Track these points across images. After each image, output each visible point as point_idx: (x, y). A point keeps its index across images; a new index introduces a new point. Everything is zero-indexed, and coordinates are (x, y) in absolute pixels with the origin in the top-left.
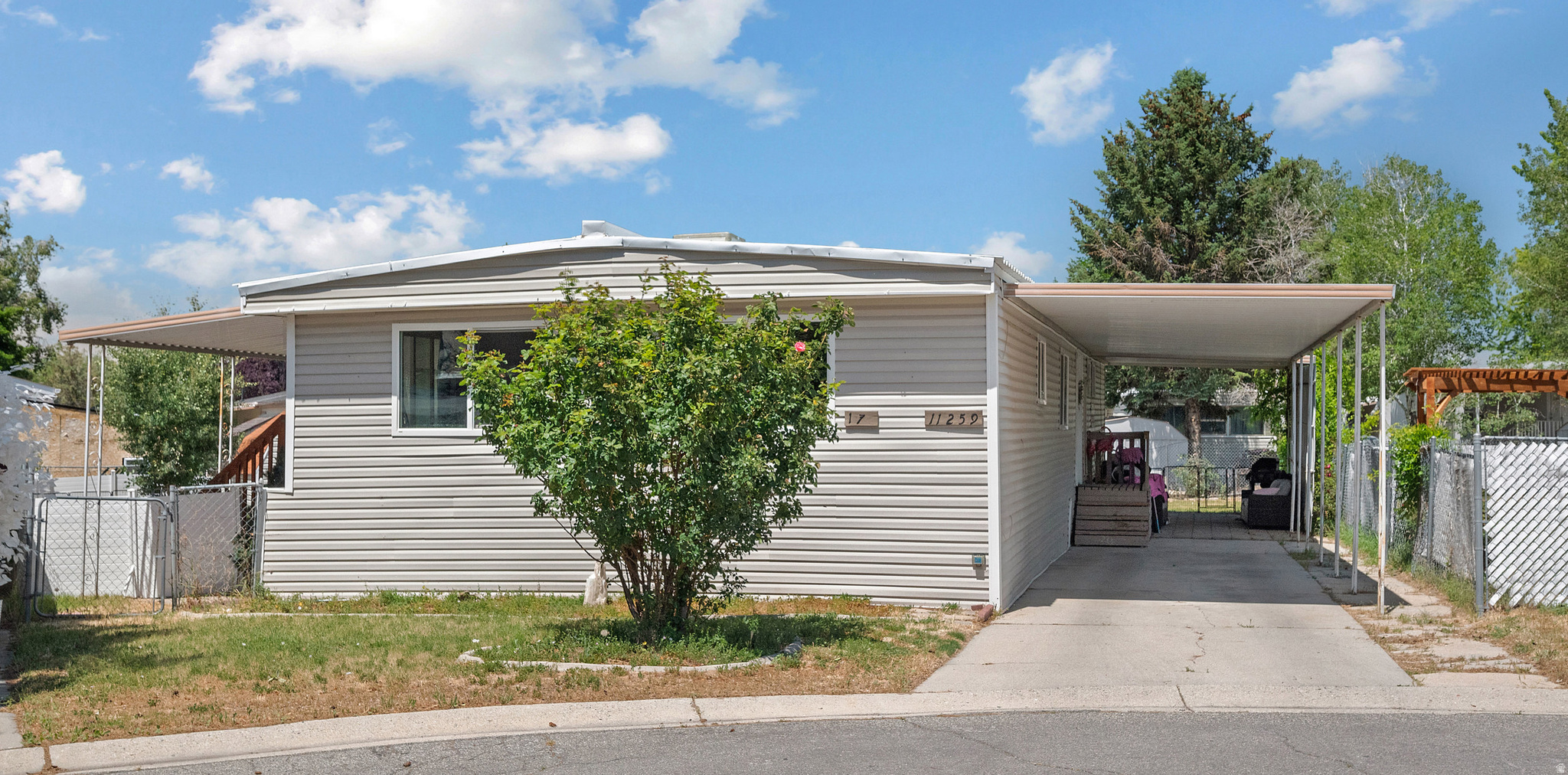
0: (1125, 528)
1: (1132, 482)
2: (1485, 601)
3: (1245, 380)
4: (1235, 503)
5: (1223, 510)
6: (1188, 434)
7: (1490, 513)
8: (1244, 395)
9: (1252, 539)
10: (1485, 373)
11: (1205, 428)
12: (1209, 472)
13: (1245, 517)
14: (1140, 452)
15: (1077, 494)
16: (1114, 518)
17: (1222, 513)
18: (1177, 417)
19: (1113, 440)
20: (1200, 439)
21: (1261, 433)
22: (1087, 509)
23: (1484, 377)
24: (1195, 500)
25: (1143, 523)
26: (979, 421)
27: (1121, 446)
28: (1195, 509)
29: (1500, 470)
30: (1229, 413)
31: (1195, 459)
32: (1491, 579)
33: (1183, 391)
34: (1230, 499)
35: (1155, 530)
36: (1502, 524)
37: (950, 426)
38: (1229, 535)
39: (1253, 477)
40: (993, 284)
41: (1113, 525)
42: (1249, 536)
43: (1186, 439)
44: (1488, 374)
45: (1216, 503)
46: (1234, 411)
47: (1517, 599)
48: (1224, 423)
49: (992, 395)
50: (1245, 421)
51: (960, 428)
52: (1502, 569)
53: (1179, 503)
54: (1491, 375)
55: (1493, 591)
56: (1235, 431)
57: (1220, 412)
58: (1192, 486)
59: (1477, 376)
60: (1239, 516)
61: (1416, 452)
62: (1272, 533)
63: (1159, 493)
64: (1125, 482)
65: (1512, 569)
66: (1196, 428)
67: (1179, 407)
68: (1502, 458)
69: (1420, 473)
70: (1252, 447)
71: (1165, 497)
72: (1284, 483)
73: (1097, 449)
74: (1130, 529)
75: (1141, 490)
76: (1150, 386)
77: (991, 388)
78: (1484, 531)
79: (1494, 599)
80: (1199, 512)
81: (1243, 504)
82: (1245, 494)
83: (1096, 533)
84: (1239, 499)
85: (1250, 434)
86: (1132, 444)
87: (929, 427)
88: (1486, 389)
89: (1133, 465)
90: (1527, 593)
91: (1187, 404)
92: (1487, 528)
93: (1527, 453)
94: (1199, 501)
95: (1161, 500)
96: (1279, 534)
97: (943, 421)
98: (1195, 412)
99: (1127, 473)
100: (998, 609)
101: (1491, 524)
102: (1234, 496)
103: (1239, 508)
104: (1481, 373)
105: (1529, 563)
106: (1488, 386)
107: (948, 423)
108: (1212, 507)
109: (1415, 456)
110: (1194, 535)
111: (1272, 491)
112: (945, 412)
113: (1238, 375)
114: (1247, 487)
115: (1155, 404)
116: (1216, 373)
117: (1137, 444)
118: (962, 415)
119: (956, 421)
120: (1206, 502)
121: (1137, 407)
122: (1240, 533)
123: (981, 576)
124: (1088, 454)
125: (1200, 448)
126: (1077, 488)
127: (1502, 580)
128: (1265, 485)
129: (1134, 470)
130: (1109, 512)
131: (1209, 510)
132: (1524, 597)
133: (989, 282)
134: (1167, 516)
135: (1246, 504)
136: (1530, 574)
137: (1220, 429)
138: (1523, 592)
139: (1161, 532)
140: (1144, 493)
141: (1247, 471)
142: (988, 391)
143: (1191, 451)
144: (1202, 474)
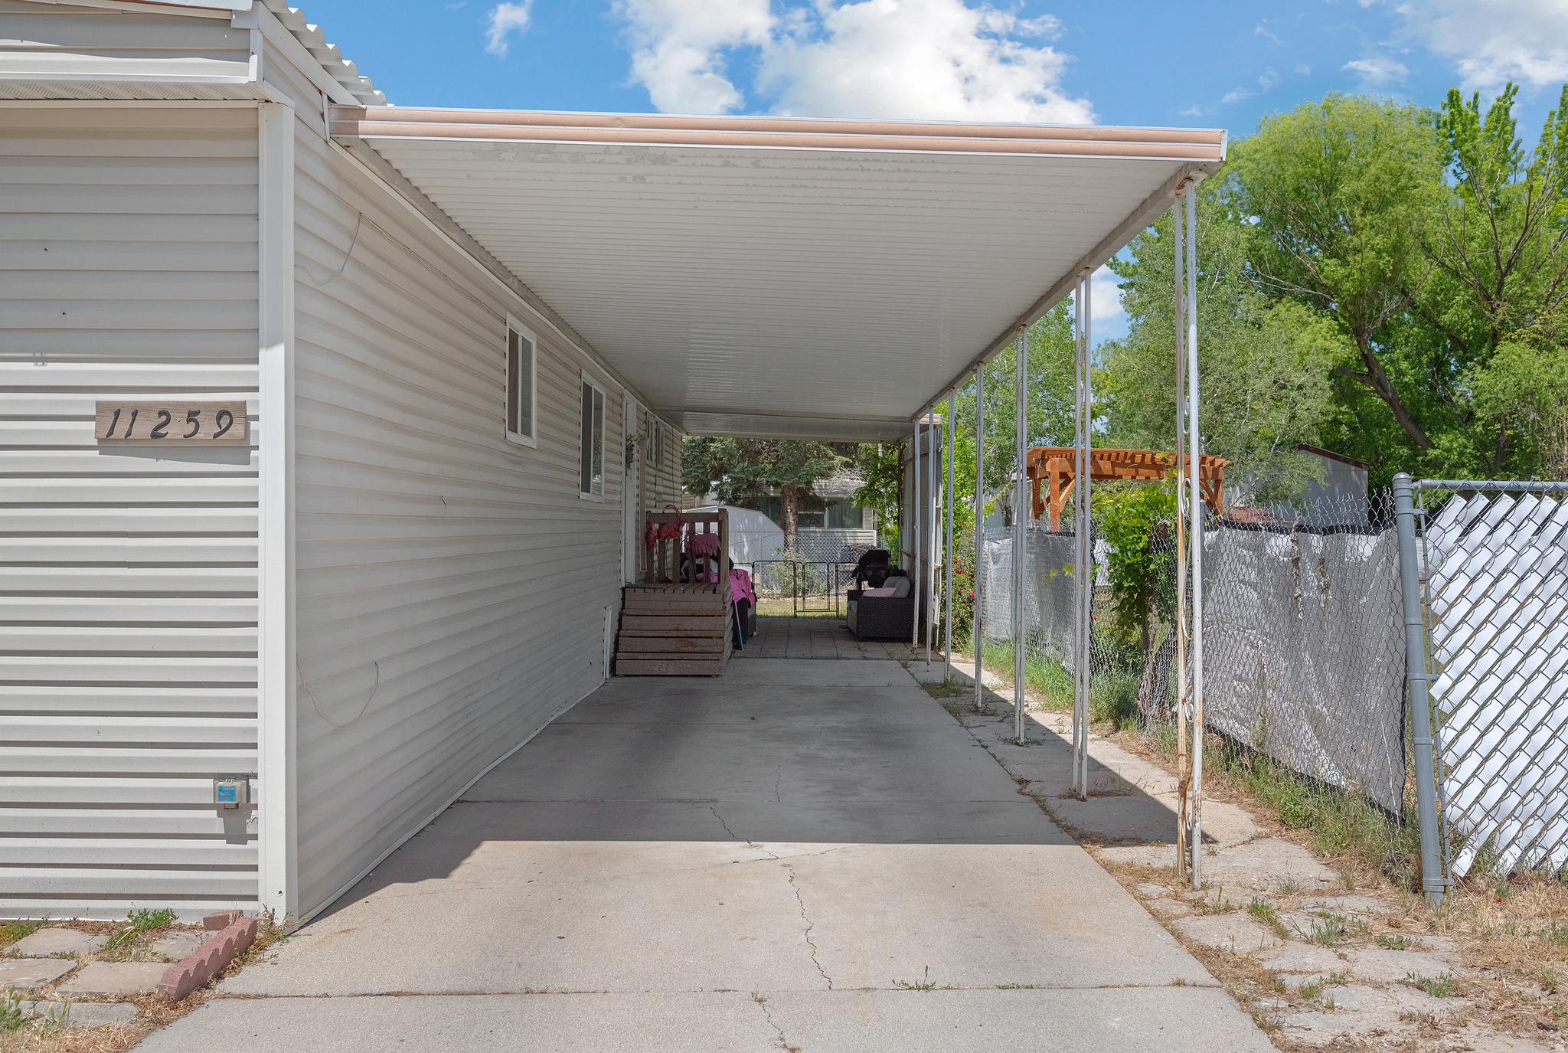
0: (690, 649)
1: (707, 580)
2: (1445, 870)
3: (846, 465)
4: (838, 604)
5: (824, 613)
6: (784, 526)
7: (1442, 656)
8: (845, 482)
9: (865, 658)
10: (1110, 455)
11: (801, 521)
12: (807, 569)
13: (853, 626)
14: (717, 540)
15: (623, 599)
16: (675, 634)
17: (823, 618)
18: (773, 509)
19: (681, 524)
20: (796, 531)
21: (861, 526)
22: (637, 620)
23: (1109, 459)
24: (791, 600)
25: (715, 641)
26: (237, 430)
27: (691, 532)
28: (791, 613)
29: (1458, 559)
30: (827, 505)
31: (791, 554)
32: (1454, 813)
33: (779, 476)
34: (833, 599)
35: (737, 646)
36: (1468, 683)
37: (157, 443)
38: (832, 652)
39: (859, 574)
40: (254, 59)
41: (672, 645)
42: (859, 654)
43: (782, 531)
44: (1114, 455)
45: (816, 605)
46: (832, 503)
47: (1510, 859)
48: (823, 516)
49: (273, 362)
50: (844, 513)
51: (187, 448)
52: (1476, 787)
53: (770, 605)
54: (1117, 459)
55: (1461, 842)
56: (833, 524)
57: (818, 503)
58: (788, 583)
59: (1101, 459)
60: (844, 622)
61: (1144, 532)
62: (890, 647)
63: (743, 595)
64: (698, 581)
65: (1499, 788)
66: (791, 519)
67: (774, 498)
68: (1459, 530)
69: (1152, 567)
70: (850, 541)
71: (751, 600)
72: (904, 583)
73: (659, 536)
74: (698, 649)
75: (714, 592)
76: (742, 471)
77: (270, 345)
78: (1432, 698)
79: (1464, 862)
80: (795, 616)
81: (849, 608)
82: (852, 595)
83: (649, 656)
84: (844, 600)
85: (849, 527)
86: (707, 529)
87: (107, 443)
88: (1111, 473)
89: (707, 556)
90: (1532, 845)
91: (782, 492)
92: (1436, 692)
93: (1515, 519)
94: (795, 603)
95: (745, 605)
96: (898, 649)
97: (143, 429)
98: (791, 501)
99: (700, 568)
100: (279, 921)
101: (1444, 682)
102: (837, 595)
103: (843, 610)
104: (1106, 455)
105: (1535, 773)
106: (1113, 470)
107: (155, 435)
108: (809, 610)
109: (1145, 538)
110: (788, 655)
111: (886, 592)
112: (148, 406)
113: (839, 459)
114: (853, 587)
115: (749, 494)
116: (814, 457)
117: (714, 527)
118: (193, 415)
119: (176, 429)
120: (804, 603)
121: (729, 495)
122: (848, 648)
123: (237, 833)
124: (648, 543)
125: (797, 542)
126: (624, 589)
127: (1477, 815)
128: (876, 583)
129: (709, 563)
130: (668, 624)
131: (808, 614)
132: (1526, 851)
133: (244, 54)
134: (754, 623)
135: (854, 608)
136: (1538, 799)
137: (818, 522)
138: (1524, 842)
139: (747, 648)
140: (718, 597)
141: (852, 567)
142: (263, 354)
143: (786, 545)
144: (800, 570)
